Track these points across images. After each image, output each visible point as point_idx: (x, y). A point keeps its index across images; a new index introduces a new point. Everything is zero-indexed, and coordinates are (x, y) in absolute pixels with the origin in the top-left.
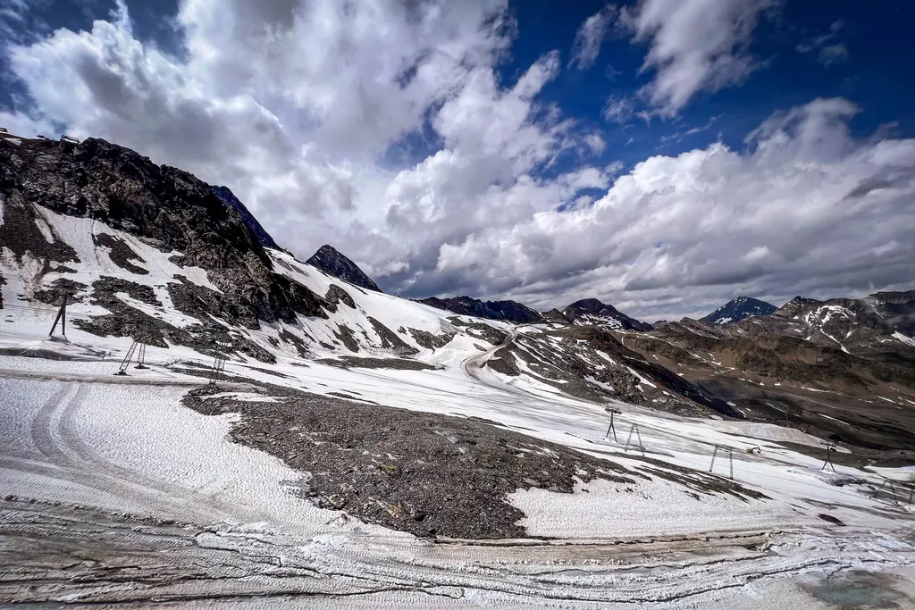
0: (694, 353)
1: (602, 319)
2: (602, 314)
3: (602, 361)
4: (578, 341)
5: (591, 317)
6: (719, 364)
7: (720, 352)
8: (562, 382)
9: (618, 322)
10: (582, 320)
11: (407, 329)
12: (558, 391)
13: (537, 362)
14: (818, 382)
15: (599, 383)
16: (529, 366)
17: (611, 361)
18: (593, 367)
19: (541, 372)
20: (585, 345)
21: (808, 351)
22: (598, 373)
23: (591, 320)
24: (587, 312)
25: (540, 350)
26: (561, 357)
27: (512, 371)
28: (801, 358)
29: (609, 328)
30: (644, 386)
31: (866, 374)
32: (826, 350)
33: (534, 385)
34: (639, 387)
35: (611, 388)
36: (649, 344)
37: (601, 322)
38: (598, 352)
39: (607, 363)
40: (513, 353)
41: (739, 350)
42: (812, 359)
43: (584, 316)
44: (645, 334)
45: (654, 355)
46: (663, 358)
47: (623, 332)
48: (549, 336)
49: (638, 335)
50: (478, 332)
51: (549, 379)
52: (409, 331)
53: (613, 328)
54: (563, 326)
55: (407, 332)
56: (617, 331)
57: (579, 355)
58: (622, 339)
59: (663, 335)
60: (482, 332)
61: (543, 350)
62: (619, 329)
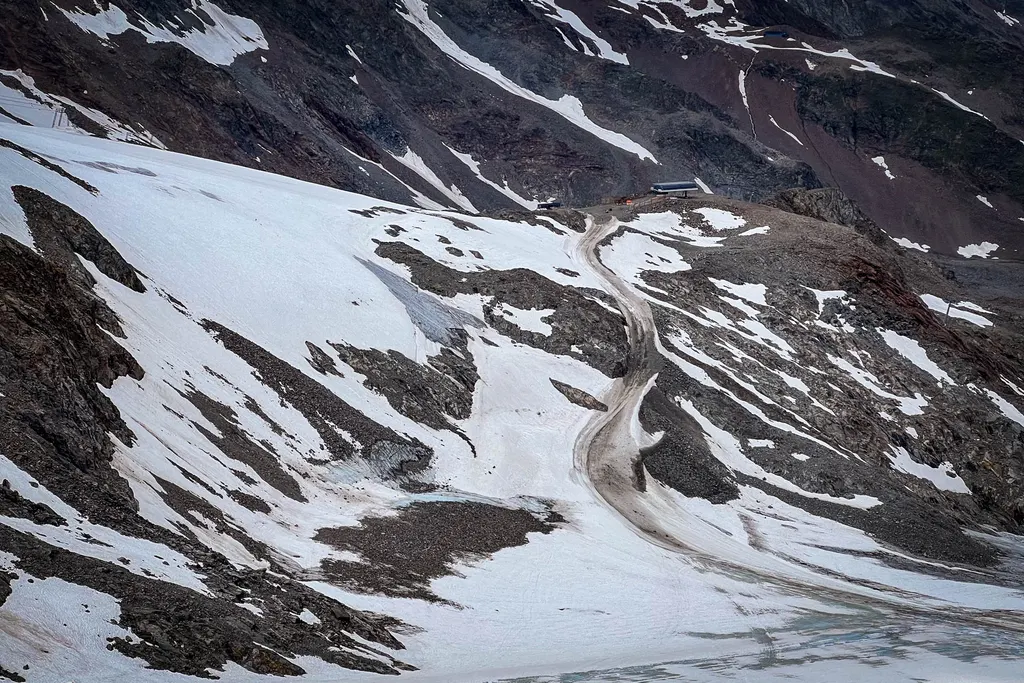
3: (915, 380)
4: (821, 296)
8: (864, 502)
11: (333, 354)
12: (870, 544)
13: (764, 432)
15: (922, 471)
16: (750, 453)
19: (792, 471)
20: (844, 310)
22: (911, 431)
25: (740, 368)
26: (805, 389)
27: (716, 486)
29: (675, 14)
35: (959, 486)
36: (856, 103)
38: (891, 338)
39: (925, 383)
40: (688, 406)
44: (844, 54)
45: (879, 160)
46: (919, 169)
47: (742, 42)
48: (721, 284)
49: (813, 57)
50: (532, 320)
51: (825, 497)
52: (343, 358)
53: (692, 13)
54: (741, 222)
55: (340, 365)
56: (712, 31)
57: (842, 363)
58: (742, 76)
59: (919, 54)
60: (548, 320)
61: (751, 368)
62: (722, 20)
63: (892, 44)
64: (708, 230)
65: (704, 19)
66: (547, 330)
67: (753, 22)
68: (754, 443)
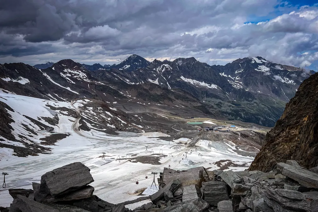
0: (121, 91)
1: (76, 72)
2: (76, 69)
3: (109, 116)
4: (99, 108)
5: (69, 71)
6: (130, 96)
7: (130, 90)
8: (105, 130)
9: (85, 74)
10: (65, 73)
11: (41, 118)
12: (105, 134)
13: (93, 123)
14: (160, 102)
15: (110, 126)
16: (92, 125)
17: (112, 116)
18: (107, 119)
19: (97, 127)
20: (101, 109)
21: (159, 89)
22: (109, 122)
23: (70, 73)
24: (67, 68)
25: (90, 116)
26: (98, 118)
27: (88, 129)
28: (156, 92)
29: (80, 78)
30: (123, 124)
31: (173, 97)
32: (164, 89)
33: (98, 134)
34: (122, 124)
35: (114, 127)
36: (101, 88)
37: (75, 74)
38: (106, 112)
39: (110, 117)
40: (84, 121)
41: (137, 89)
42: (159, 93)
43: (65, 71)
44: (99, 82)
45: (104, 94)
46: (108, 94)
47: (88, 81)
48: (87, 107)
49: (96, 83)
50: (65, 112)
51: (100, 129)
52: (42, 118)
53: (82, 78)
54: (89, 101)
55: (42, 119)
56: (85, 80)
57: (101, 115)
58: (88, 85)
59: (108, 83)
60: (67, 112)
61: (91, 116)
62: (86, 79)
63: (105, 81)
64: (86, 102)
65: (84, 79)
66: (67, 114)
67: (89, 79)
68: (92, 124)
